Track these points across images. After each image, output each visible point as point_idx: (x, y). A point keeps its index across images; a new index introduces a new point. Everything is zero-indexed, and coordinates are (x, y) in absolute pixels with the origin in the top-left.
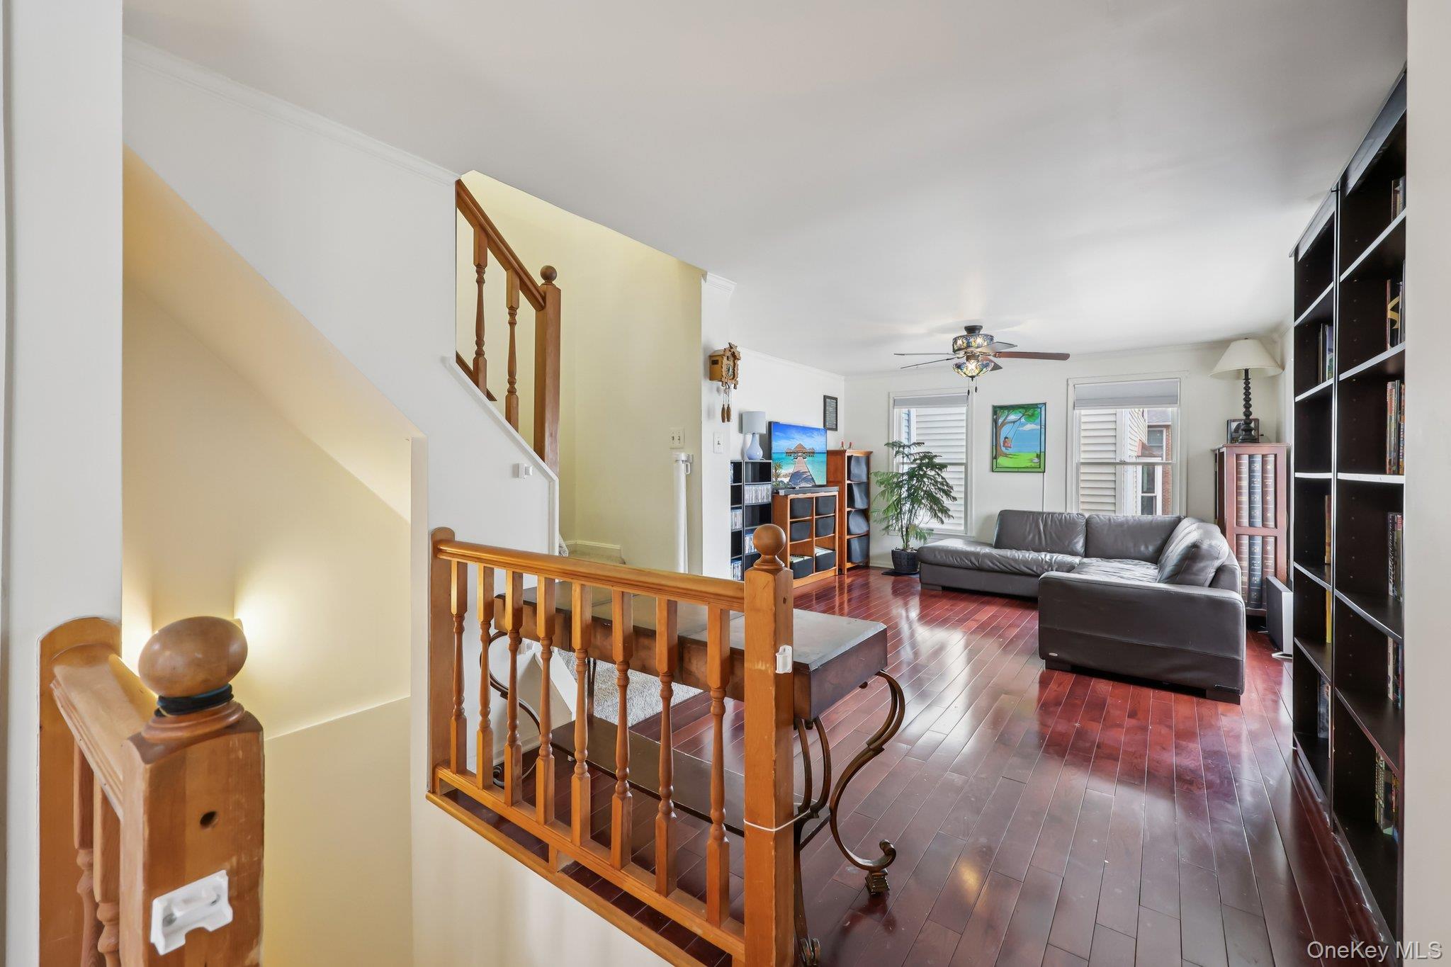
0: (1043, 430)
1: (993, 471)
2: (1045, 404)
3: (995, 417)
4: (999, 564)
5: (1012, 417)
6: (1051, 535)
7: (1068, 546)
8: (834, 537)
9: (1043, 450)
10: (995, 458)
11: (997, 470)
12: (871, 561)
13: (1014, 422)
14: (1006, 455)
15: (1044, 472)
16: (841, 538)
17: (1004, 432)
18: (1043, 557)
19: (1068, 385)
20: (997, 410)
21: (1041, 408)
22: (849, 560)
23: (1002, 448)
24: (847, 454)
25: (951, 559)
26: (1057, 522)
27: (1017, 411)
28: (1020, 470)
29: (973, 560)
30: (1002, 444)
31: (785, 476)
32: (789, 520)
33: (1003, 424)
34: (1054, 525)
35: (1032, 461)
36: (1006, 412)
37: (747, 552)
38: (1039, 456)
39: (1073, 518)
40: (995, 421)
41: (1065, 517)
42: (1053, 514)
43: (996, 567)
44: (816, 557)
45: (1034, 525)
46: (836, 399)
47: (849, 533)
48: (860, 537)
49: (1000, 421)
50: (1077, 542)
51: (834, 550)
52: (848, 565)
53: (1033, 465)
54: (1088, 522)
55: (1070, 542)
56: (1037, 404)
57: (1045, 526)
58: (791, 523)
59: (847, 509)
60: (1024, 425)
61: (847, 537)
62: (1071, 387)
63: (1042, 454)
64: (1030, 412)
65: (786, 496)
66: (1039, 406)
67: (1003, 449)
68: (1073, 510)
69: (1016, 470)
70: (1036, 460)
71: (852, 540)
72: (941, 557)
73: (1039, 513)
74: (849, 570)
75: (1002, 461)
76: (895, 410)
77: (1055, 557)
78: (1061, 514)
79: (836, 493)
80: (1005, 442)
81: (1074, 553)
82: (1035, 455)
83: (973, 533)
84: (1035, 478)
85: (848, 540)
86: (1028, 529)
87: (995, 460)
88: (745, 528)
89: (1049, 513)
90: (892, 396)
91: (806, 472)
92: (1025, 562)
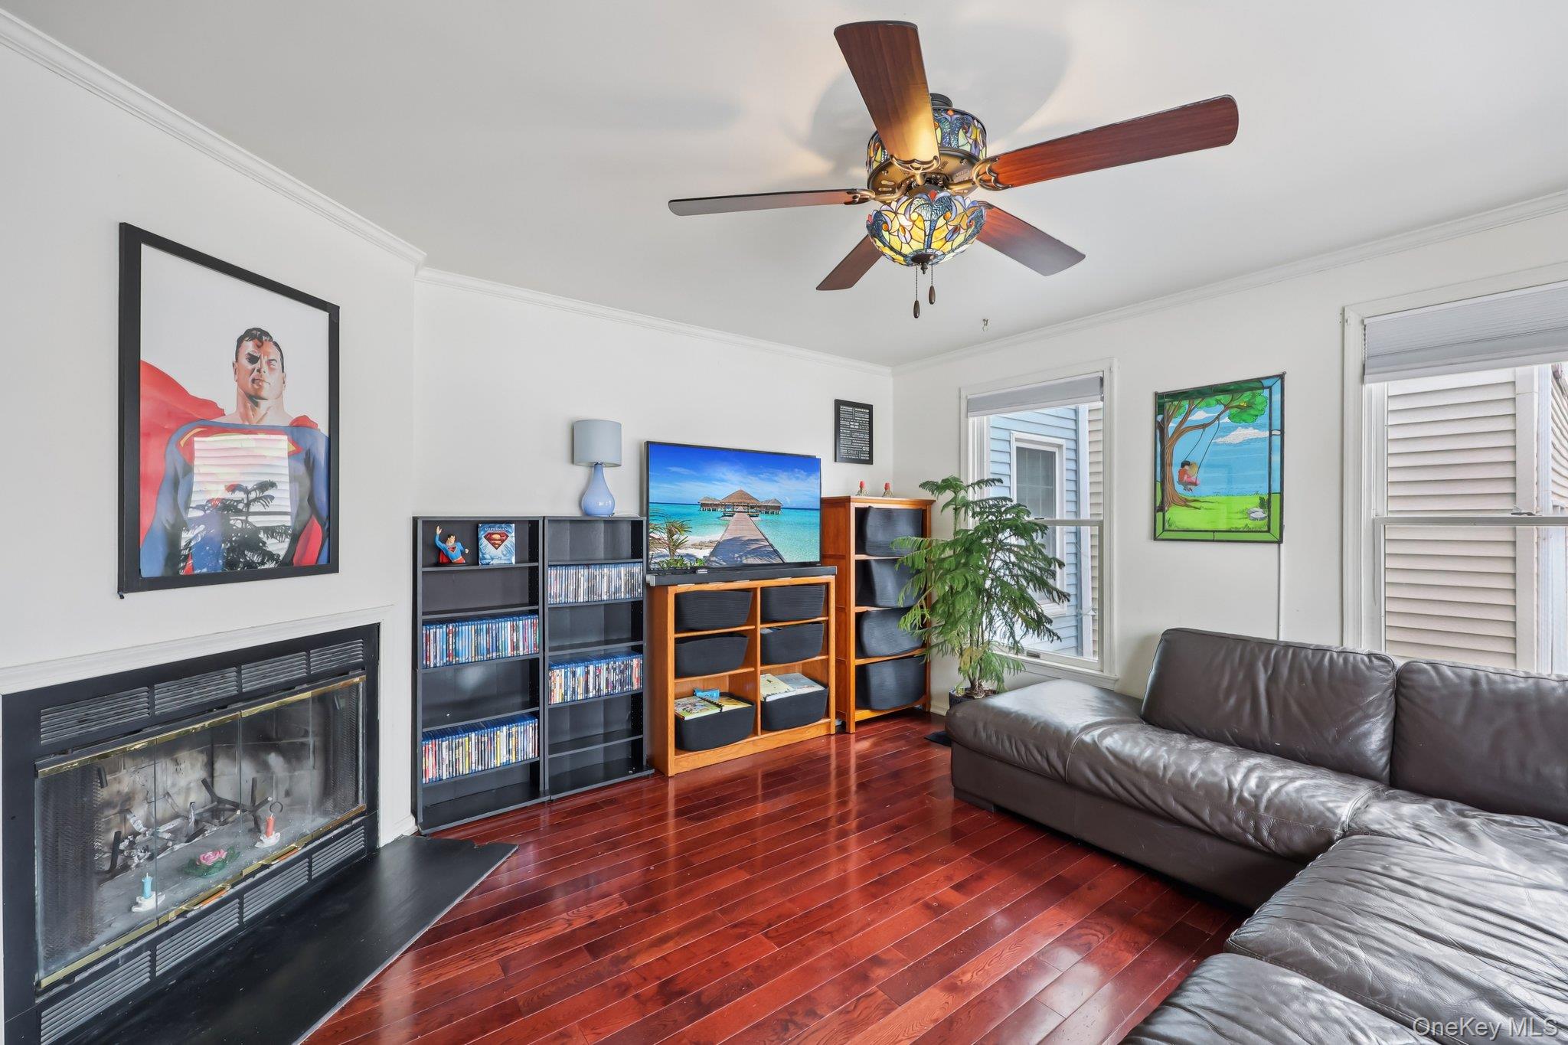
0: (1276, 440)
1: (1155, 539)
2: (1281, 377)
3: (1160, 418)
4: (1111, 781)
5: (1199, 416)
6: (1286, 706)
7: (1336, 741)
8: (828, 661)
9: (1276, 487)
10: (1160, 508)
11: (1166, 535)
12: (933, 703)
13: (1204, 426)
14: (1185, 503)
15: (1280, 542)
16: (842, 664)
17: (1180, 451)
18: (1236, 780)
19: (1344, 321)
20: (1164, 402)
21: (1270, 388)
22: (864, 702)
23: (1176, 484)
24: (853, 506)
25: (1007, 744)
26: (1308, 675)
27: (1212, 401)
28: (1218, 536)
29: (1053, 755)
30: (1176, 478)
31: (701, 546)
32: (672, 635)
33: (1180, 432)
34: (1296, 680)
35: (1248, 513)
36: (1185, 404)
37: (557, 698)
38: (1265, 504)
39: (1355, 668)
40: (1160, 428)
41: (1331, 657)
42: (1298, 648)
43: (1103, 787)
44: (763, 704)
45: (1241, 676)
46: (870, 408)
47: (861, 651)
48: (899, 660)
49: (1172, 425)
50: (1366, 735)
51: (826, 686)
52: (865, 714)
53: (1251, 525)
54: (1403, 683)
55: (1343, 732)
56: (1259, 380)
57: (1272, 680)
58: (677, 641)
59: (854, 609)
60: (1228, 430)
61: (854, 662)
62: (1354, 331)
63: (1275, 500)
64: (1244, 399)
65: (663, 588)
66: (1266, 383)
67: (1179, 488)
68: (1361, 643)
69: (1210, 536)
70: (1260, 513)
71: (872, 668)
72: (989, 737)
73: (1263, 645)
74: (859, 724)
75: (1178, 516)
76: (971, 420)
77: (1274, 786)
78: (1321, 651)
79: (831, 579)
80: (1182, 473)
81: (1350, 768)
82: (1257, 500)
83: (1116, 671)
84: (1262, 555)
85: (862, 671)
86: (1225, 683)
87: (1160, 515)
88: (548, 654)
89: (1287, 646)
90: (963, 394)
91: (757, 540)
92: (1181, 788)
